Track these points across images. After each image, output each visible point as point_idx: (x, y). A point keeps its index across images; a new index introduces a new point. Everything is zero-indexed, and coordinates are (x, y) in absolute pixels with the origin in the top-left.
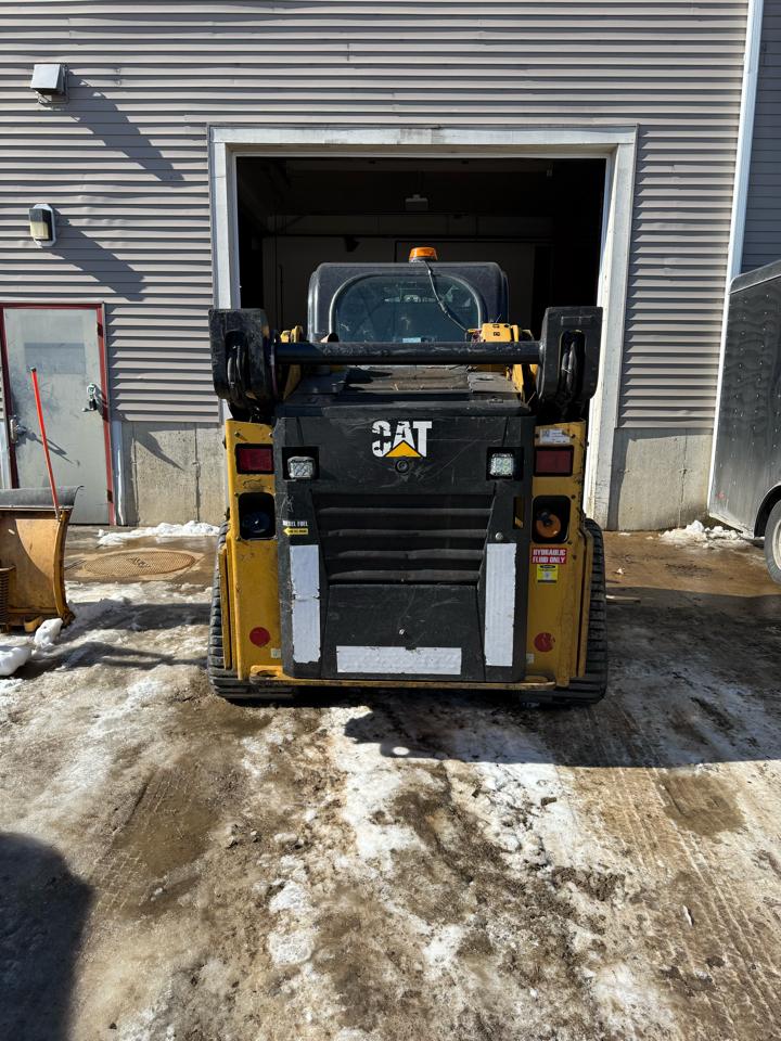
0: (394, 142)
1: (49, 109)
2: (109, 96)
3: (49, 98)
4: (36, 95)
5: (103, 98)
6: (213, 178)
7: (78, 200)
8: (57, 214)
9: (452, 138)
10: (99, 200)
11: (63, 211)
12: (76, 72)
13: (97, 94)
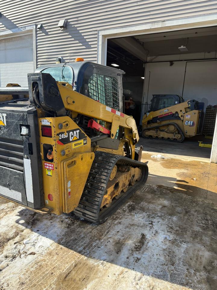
0: (149, 28)
1: (63, 31)
2: (76, 26)
3: (63, 28)
4: (60, 28)
5: (74, 27)
6: (98, 46)
7: (67, 55)
8: (63, 59)
9: (168, 24)
10: (72, 55)
11: (64, 58)
12: (69, 21)
13: (73, 26)
